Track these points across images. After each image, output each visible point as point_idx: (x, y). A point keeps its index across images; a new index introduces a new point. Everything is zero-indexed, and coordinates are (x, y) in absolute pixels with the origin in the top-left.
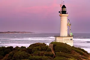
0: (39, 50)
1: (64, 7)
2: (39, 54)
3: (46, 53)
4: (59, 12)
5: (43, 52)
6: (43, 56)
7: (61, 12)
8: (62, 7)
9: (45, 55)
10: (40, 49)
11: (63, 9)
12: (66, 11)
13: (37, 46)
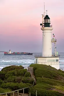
0: (15, 75)
1: (47, 17)
2: (14, 80)
3: (23, 78)
4: (41, 24)
5: (19, 77)
6: (19, 82)
7: (44, 25)
8: (44, 18)
9: (22, 81)
10: (16, 73)
11: (46, 20)
12: (49, 23)
13: (12, 69)
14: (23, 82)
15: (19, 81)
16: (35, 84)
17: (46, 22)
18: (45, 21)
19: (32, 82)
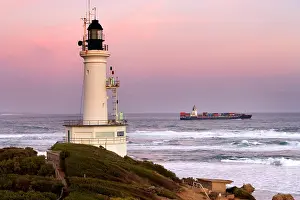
0: (14, 172)
1: (95, 26)
2: (14, 184)
3: (36, 180)
4: (80, 43)
5: (26, 177)
6: (26, 191)
7: (86, 44)
8: (88, 26)
9: (33, 188)
10: (17, 166)
11: (94, 32)
12: (102, 41)
13: (6, 158)
14: (36, 188)
15: (25, 187)
16: (66, 194)
17: (94, 38)
18: (90, 35)
19: (58, 189)
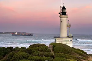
0: (39, 51)
2: (39, 54)
3: (45, 53)
4: (59, 13)
5: (42, 52)
7: (61, 13)
10: (40, 49)
12: (66, 13)
13: (37, 46)
14: (45, 56)
15: (42, 55)
16: (54, 58)
18: (62, 11)
19: (52, 56)
